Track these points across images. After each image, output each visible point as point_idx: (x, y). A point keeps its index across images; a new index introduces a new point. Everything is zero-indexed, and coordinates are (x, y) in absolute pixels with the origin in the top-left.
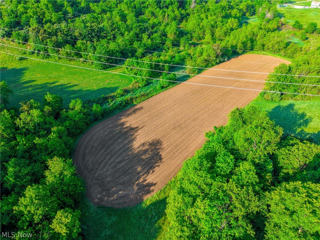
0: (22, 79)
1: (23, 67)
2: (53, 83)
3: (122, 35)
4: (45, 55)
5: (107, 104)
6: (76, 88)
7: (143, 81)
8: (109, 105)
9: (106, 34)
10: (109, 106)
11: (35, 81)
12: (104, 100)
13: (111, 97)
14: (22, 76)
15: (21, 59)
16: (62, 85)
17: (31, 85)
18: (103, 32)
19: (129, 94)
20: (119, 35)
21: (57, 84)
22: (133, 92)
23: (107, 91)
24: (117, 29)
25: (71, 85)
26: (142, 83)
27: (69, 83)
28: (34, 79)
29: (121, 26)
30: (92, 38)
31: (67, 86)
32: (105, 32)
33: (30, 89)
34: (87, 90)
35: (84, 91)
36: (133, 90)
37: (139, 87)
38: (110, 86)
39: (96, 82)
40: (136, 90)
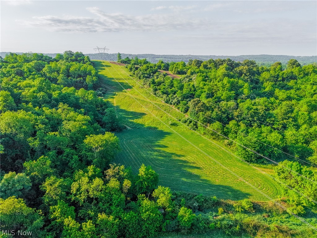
0: (159, 142)
1: (169, 132)
2: (179, 156)
3: (298, 127)
4: (193, 127)
5: (214, 214)
6: (195, 172)
7: (297, 205)
8: (216, 216)
9: (273, 121)
10: (215, 218)
11: (167, 147)
12: (214, 205)
13: (226, 205)
14: (161, 139)
15: (173, 124)
16: (185, 162)
17: (160, 150)
18: (269, 118)
19: (258, 216)
20: (293, 126)
21: (182, 158)
22: (269, 216)
23: (230, 193)
24: (292, 119)
25: (194, 165)
26: (295, 207)
27: (194, 163)
28: (167, 146)
29: (300, 116)
30: (252, 122)
31: (189, 164)
32: (273, 119)
33: (156, 153)
34: (206, 180)
35: (201, 180)
36: (270, 213)
37: (285, 212)
38: (238, 189)
39: (224, 175)
40: (278, 215)
